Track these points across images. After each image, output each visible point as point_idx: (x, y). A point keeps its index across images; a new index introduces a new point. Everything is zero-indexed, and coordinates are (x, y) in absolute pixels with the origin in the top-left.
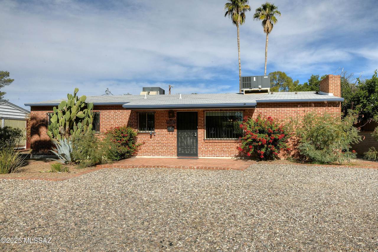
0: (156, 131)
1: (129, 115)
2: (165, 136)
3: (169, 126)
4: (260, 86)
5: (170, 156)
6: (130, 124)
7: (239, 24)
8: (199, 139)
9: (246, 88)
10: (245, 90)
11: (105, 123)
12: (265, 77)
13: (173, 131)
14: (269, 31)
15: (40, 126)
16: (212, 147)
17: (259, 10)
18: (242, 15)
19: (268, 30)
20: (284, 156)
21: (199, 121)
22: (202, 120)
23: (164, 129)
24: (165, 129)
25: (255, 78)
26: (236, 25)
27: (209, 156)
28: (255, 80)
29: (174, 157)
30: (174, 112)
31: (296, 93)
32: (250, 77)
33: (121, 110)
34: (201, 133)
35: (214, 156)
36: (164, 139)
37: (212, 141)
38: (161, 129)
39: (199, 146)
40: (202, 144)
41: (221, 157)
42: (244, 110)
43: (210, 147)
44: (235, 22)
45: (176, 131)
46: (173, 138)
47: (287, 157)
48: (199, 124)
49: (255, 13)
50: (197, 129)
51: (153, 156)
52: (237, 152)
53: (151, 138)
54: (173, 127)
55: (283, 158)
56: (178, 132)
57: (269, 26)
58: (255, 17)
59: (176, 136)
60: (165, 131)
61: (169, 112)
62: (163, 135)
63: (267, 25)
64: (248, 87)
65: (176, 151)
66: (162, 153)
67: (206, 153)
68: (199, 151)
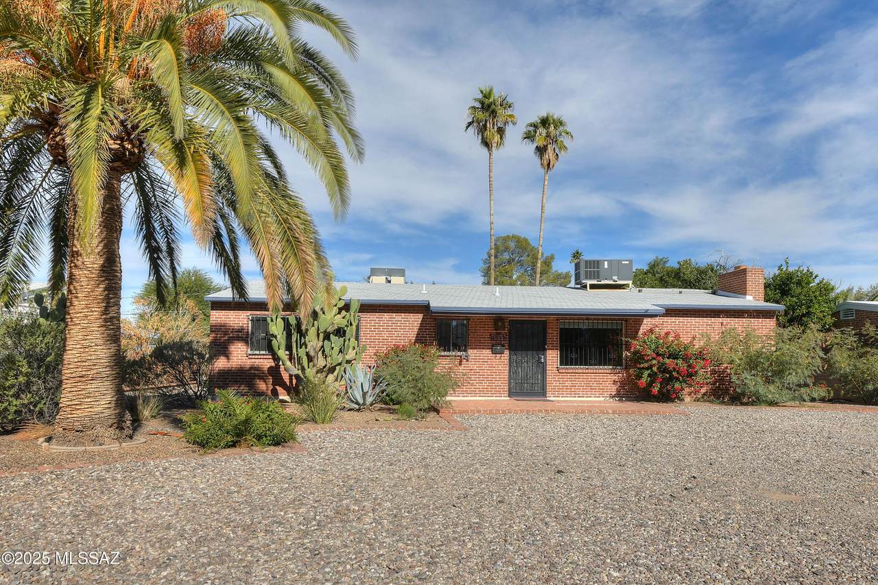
0: (470, 352)
1: (420, 322)
2: (487, 362)
3: (494, 345)
4: (615, 278)
5: (496, 396)
6: (420, 339)
7: (494, 149)
8: (549, 368)
9: (590, 278)
10: (589, 282)
11: (370, 336)
12: (623, 262)
13: (501, 354)
14: (551, 166)
15: (232, 340)
16: (570, 381)
17: (535, 126)
18: (501, 131)
19: (549, 164)
20: (689, 395)
21: (549, 336)
22: (553, 335)
23: (485, 349)
24: (488, 349)
25: (606, 263)
26: (486, 148)
27: (566, 397)
28: (606, 266)
29: (503, 398)
30: (503, 319)
31: (681, 292)
32: (598, 261)
33: (403, 314)
34: (552, 357)
35: (575, 397)
36: (485, 366)
37: (571, 371)
38: (479, 349)
39: (549, 379)
40: (554, 375)
41: (587, 397)
42: (626, 321)
43: (567, 381)
44: (486, 143)
45: (507, 352)
46: (501, 365)
47: (695, 396)
48: (549, 341)
49: (525, 130)
50: (546, 349)
51: (463, 396)
52: (613, 389)
53: (460, 364)
54: (503, 346)
55: (687, 399)
56: (510, 355)
57: (551, 158)
58: (525, 138)
59: (507, 362)
60: (487, 352)
61: (493, 319)
62: (482, 359)
63: (547, 156)
64: (594, 278)
65: (506, 388)
66: (481, 392)
67: (559, 391)
68: (549, 388)
